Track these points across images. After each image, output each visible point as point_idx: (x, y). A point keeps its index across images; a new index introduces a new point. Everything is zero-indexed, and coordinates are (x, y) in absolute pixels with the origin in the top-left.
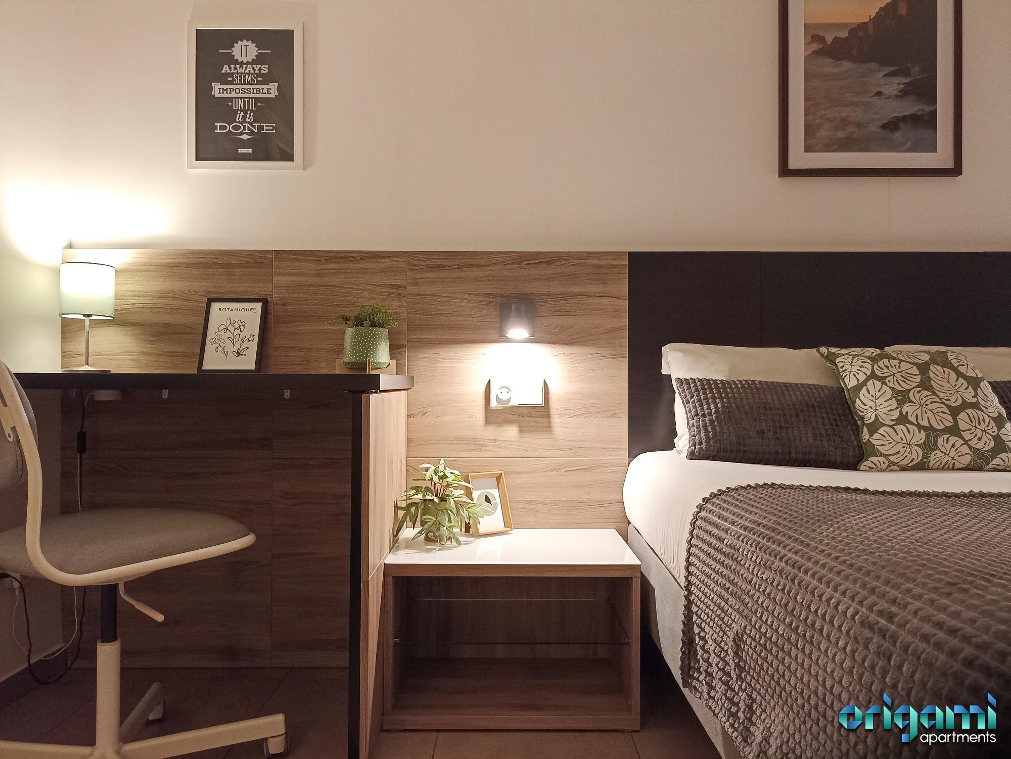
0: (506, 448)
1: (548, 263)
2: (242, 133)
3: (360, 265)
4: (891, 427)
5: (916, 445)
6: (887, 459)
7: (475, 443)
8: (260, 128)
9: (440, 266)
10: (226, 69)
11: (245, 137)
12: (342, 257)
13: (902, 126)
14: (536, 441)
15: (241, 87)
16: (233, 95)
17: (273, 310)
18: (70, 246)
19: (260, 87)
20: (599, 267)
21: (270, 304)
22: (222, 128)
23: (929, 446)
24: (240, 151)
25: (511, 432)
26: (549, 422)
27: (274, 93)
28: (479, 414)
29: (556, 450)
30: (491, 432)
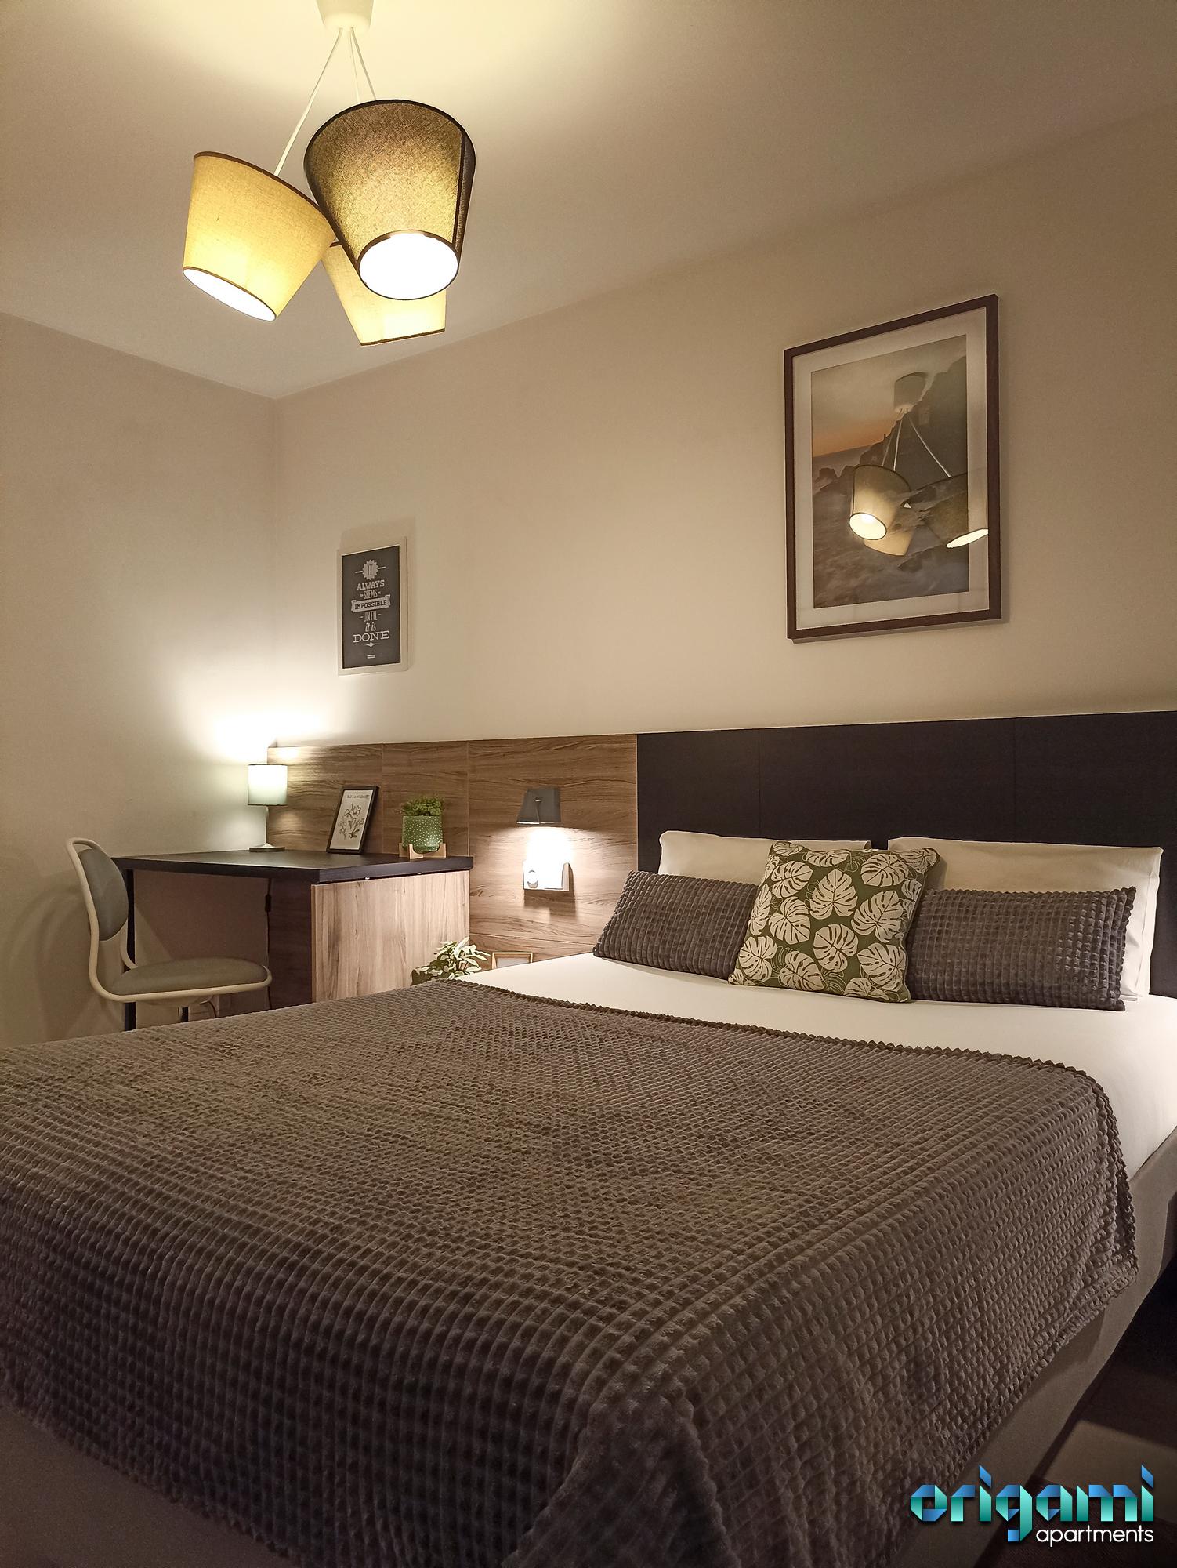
0: (541, 930)
1: (571, 748)
2: (369, 642)
3: (436, 755)
4: (756, 937)
5: (768, 960)
6: (743, 973)
7: (516, 923)
8: (380, 635)
9: (491, 754)
10: (359, 588)
11: (371, 645)
12: (426, 749)
13: (925, 563)
14: (563, 924)
15: (367, 601)
16: (364, 609)
17: (382, 795)
18: (276, 746)
19: (379, 599)
20: (612, 750)
21: (381, 791)
22: (358, 638)
23: (777, 962)
24: (369, 657)
25: (544, 915)
26: (574, 907)
27: (388, 604)
28: (520, 898)
29: (580, 936)
30: (527, 915)
